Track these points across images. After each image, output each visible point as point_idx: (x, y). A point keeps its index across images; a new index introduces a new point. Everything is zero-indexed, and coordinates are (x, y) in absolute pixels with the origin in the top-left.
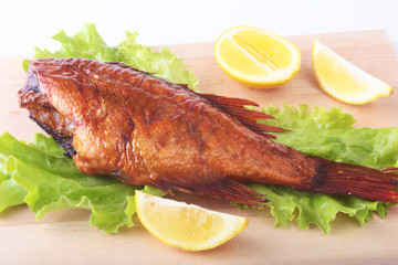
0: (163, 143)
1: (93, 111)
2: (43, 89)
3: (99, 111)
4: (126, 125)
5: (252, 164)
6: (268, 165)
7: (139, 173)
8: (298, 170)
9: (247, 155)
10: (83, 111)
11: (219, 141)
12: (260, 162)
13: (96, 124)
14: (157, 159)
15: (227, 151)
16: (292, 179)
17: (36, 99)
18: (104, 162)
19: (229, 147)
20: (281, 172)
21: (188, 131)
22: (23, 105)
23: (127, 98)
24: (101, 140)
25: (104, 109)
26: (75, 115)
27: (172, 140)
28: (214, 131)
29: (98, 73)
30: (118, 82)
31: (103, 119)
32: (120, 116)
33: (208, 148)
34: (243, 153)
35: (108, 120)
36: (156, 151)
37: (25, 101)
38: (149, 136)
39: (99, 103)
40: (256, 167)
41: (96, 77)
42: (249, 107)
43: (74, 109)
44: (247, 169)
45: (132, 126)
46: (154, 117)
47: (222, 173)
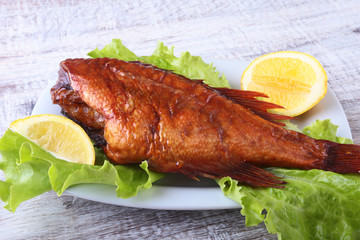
1: (122, 106)
2: (75, 86)
3: (127, 106)
4: (152, 117)
7: (167, 161)
8: (310, 153)
9: (264, 141)
10: (113, 106)
11: (238, 129)
12: (276, 148)
13: (125, 117)
14: (182, 148)
15: (246, 138)
17: (68, 96)
18: (134, 152)
19: (247, 135)
22: (56, 102)
23: (152, 93)
24: (130, 132)
25: (132, 103)
26: (105, 109)
27: (196, 129)
29: (124, 71)
30: (143, 78)
31: (131, 113)
33: (228, 136)
34: (260, 140)
35: (135, 113)
36: (181, 140)
37: (58, 98)
38: (174, 127)
39: (127, 98)
40: (272, 153)
41: (123, 74)
42: (259, 99)
43: (104, 104)
44: (265, 154)
47: (242, 159)
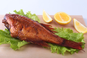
0: (29, 31)
5: (48, 38)
6: (52, 39)
16: (57, 42)
20: (54, 40)
21: (35, 30)
28: (41, 30)
32: (20, 25)
45: (23, 27)
46: (28, 26)
